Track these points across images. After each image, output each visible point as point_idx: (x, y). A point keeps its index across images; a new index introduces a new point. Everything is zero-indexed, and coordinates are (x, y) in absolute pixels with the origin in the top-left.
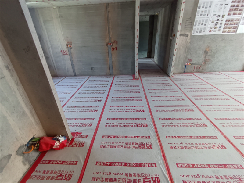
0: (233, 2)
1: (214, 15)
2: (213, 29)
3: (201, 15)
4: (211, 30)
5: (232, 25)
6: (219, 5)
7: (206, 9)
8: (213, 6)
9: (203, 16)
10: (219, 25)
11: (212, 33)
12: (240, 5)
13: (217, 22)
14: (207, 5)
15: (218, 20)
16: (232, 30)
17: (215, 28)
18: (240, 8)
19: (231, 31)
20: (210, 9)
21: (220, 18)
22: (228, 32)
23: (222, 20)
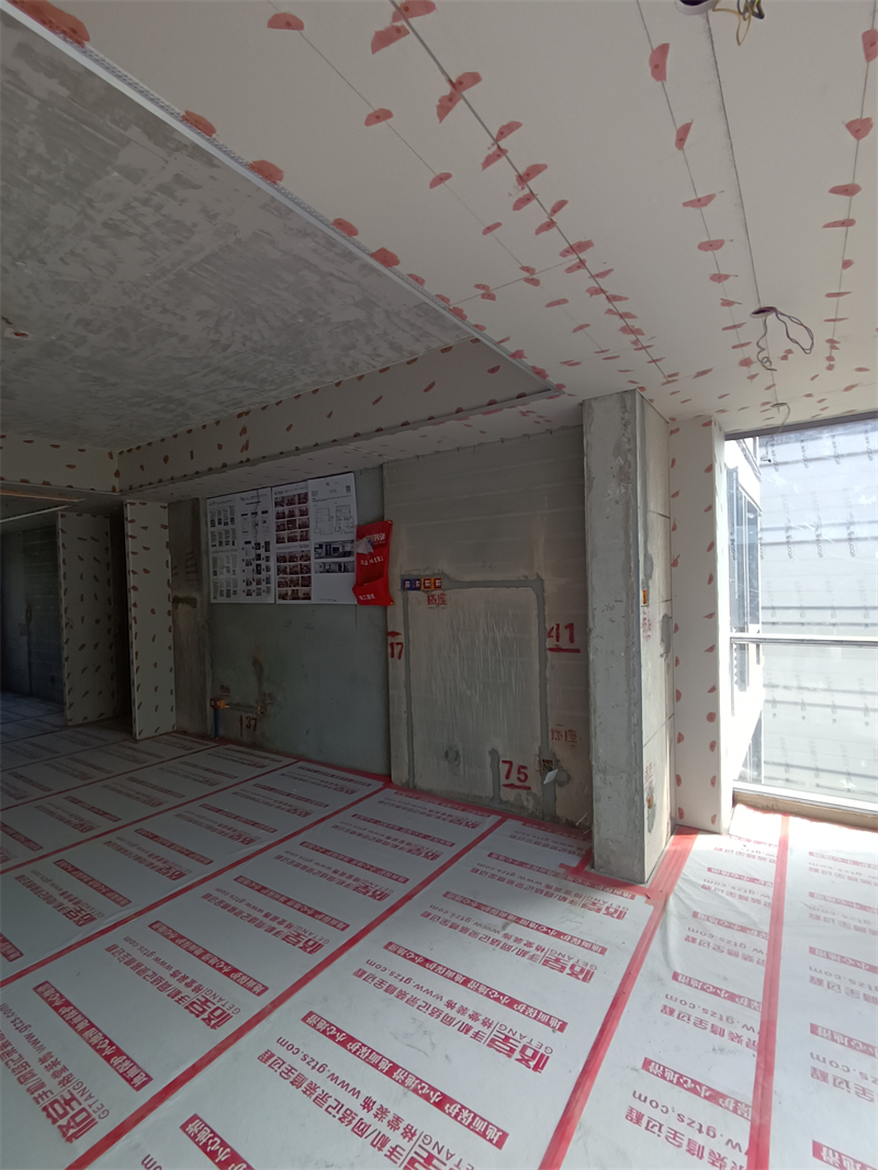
0: (276, 504)
1: (246, 543)
2: (254, 586)
3: (221, 543)
4: (249, 587)
5: (297, 573)
6: (250, 514)
7: (226, 528)
8: (238, 518)
9: (225, 547)
10: (264, 575)
11: (254, 599)
12: (297, 513)
13: (259, 562)
14: (226, 518)
15: (258, 557)
16: (302, 590)
17: (259, 583)
18: (299, 519)
19: (300, 595)
20: (233, 527)
21: (262, 551)
22: (294, 599)
23: (268, 559)
